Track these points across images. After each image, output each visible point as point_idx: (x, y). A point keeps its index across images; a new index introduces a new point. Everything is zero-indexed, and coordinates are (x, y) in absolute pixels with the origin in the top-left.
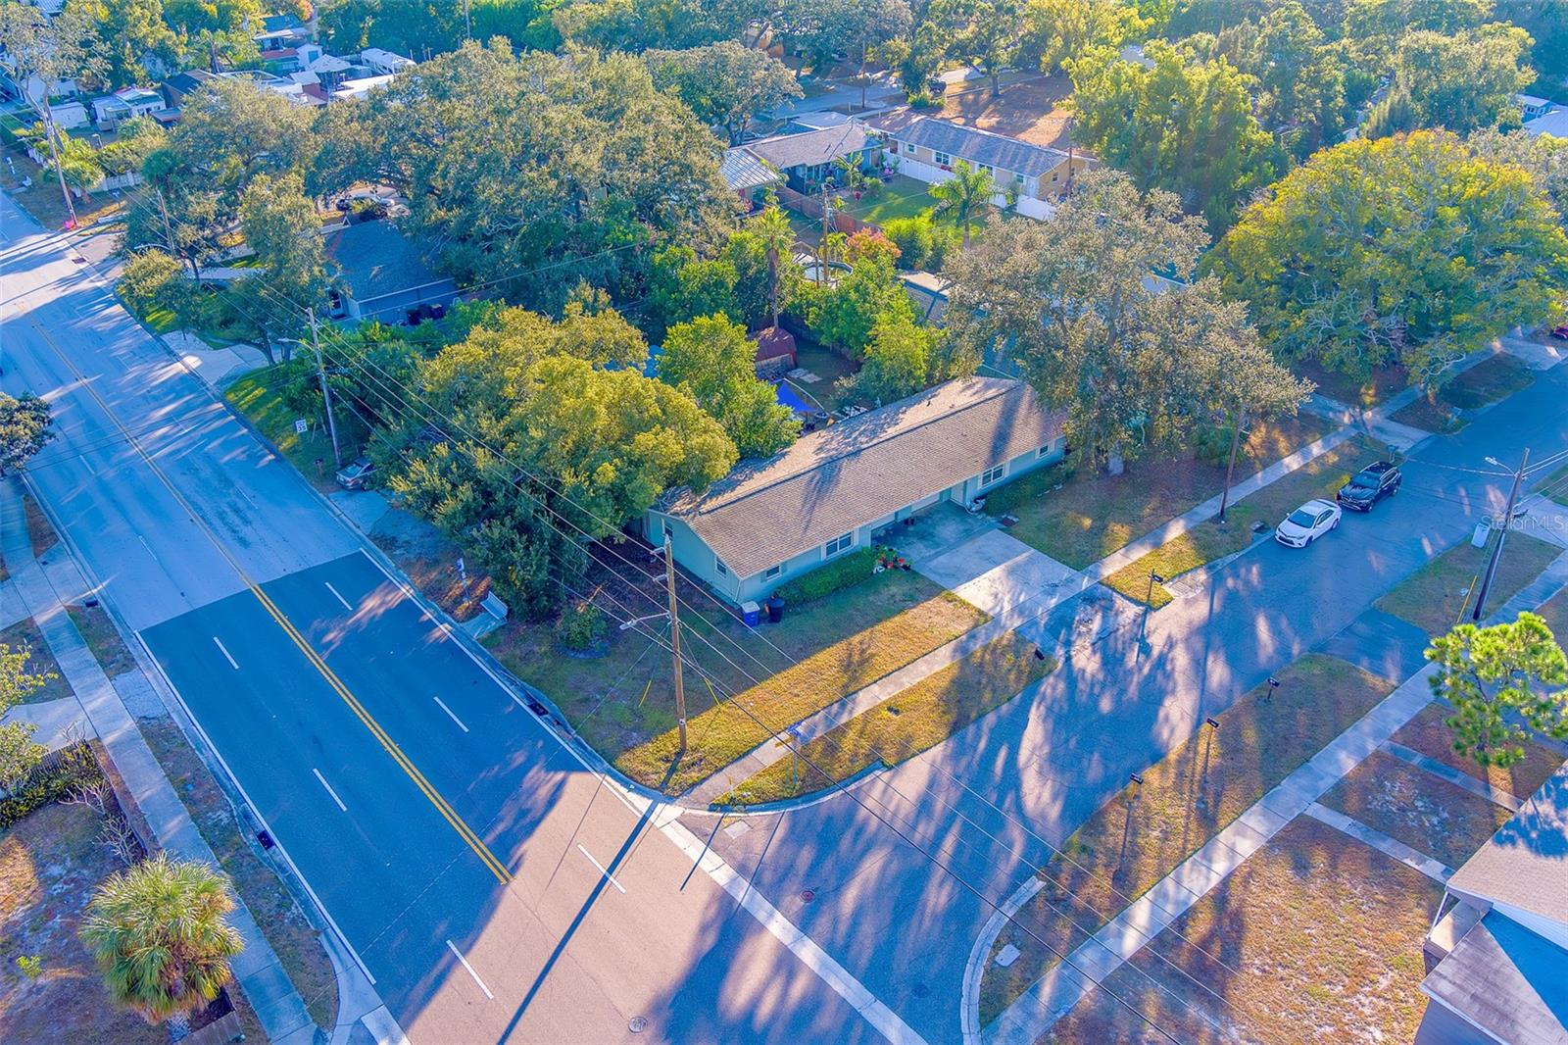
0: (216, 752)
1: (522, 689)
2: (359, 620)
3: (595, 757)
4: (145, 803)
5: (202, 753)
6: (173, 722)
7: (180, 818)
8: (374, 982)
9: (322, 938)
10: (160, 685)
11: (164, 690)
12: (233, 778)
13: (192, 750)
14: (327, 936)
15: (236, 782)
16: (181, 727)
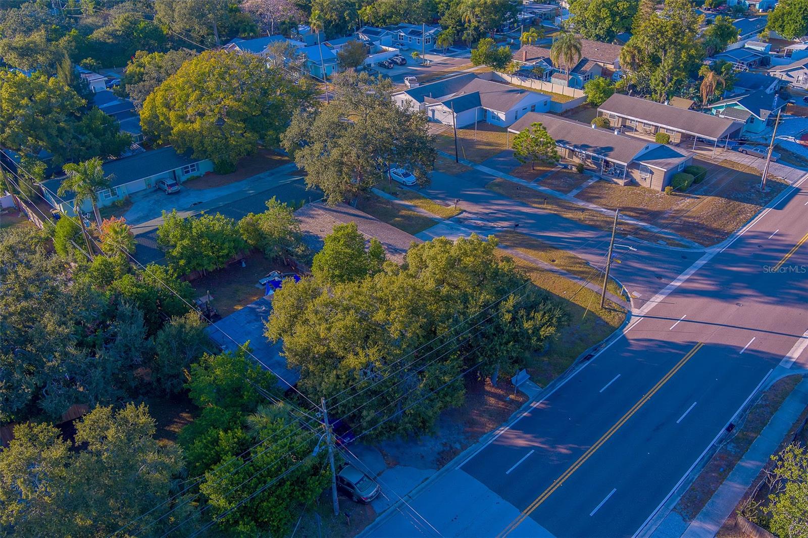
0: (689, 471)
1: (577, 365)
2: (541, 443)
3: (614, 335)
4: (746, 484)
5: (693, 478)
6: (678, 504)
7: (743, 464)
8: (772, 370)
9: (766, 390)
10: (649, 529)
11: (652, 525)
12: (702, 456)
13: (693, 483)
14: (764, 388)
15: (703, 454)
16: (679, 498)
